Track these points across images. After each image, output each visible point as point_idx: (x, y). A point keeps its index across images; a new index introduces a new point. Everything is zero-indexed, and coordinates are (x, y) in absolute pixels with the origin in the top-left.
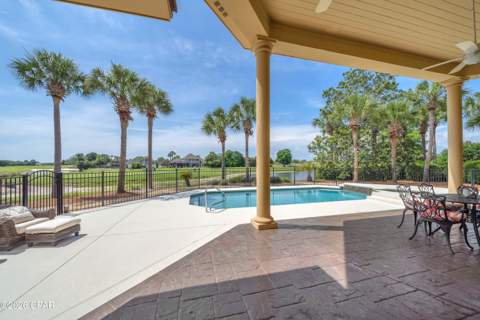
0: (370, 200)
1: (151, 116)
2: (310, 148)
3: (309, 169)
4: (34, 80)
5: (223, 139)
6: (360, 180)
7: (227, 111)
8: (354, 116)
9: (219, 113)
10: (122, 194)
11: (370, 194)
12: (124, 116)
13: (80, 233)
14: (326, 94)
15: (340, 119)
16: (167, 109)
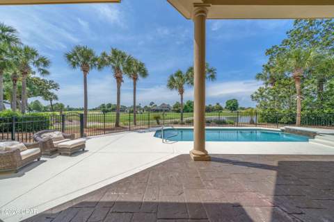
0: (311, 142)
1: (135, 79)
2: (252, 97)
3: (251, 114)
4: (74, 63)
5: (181, 92)
6: (302, 124)
7: (184, 72)
8: (297, 68)
9: (179, 74)
10: (118, 128)
11: (314, 138)
12: (119, 79)
13: (85, 149)
14: (269, 52)
15: (282, 72)
16: (145, 74)
